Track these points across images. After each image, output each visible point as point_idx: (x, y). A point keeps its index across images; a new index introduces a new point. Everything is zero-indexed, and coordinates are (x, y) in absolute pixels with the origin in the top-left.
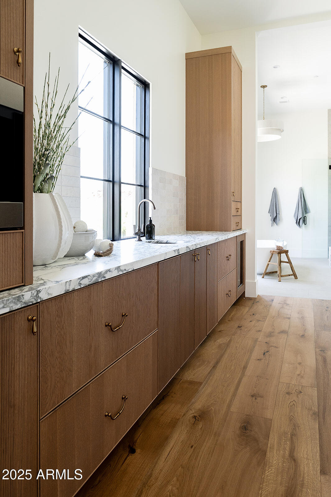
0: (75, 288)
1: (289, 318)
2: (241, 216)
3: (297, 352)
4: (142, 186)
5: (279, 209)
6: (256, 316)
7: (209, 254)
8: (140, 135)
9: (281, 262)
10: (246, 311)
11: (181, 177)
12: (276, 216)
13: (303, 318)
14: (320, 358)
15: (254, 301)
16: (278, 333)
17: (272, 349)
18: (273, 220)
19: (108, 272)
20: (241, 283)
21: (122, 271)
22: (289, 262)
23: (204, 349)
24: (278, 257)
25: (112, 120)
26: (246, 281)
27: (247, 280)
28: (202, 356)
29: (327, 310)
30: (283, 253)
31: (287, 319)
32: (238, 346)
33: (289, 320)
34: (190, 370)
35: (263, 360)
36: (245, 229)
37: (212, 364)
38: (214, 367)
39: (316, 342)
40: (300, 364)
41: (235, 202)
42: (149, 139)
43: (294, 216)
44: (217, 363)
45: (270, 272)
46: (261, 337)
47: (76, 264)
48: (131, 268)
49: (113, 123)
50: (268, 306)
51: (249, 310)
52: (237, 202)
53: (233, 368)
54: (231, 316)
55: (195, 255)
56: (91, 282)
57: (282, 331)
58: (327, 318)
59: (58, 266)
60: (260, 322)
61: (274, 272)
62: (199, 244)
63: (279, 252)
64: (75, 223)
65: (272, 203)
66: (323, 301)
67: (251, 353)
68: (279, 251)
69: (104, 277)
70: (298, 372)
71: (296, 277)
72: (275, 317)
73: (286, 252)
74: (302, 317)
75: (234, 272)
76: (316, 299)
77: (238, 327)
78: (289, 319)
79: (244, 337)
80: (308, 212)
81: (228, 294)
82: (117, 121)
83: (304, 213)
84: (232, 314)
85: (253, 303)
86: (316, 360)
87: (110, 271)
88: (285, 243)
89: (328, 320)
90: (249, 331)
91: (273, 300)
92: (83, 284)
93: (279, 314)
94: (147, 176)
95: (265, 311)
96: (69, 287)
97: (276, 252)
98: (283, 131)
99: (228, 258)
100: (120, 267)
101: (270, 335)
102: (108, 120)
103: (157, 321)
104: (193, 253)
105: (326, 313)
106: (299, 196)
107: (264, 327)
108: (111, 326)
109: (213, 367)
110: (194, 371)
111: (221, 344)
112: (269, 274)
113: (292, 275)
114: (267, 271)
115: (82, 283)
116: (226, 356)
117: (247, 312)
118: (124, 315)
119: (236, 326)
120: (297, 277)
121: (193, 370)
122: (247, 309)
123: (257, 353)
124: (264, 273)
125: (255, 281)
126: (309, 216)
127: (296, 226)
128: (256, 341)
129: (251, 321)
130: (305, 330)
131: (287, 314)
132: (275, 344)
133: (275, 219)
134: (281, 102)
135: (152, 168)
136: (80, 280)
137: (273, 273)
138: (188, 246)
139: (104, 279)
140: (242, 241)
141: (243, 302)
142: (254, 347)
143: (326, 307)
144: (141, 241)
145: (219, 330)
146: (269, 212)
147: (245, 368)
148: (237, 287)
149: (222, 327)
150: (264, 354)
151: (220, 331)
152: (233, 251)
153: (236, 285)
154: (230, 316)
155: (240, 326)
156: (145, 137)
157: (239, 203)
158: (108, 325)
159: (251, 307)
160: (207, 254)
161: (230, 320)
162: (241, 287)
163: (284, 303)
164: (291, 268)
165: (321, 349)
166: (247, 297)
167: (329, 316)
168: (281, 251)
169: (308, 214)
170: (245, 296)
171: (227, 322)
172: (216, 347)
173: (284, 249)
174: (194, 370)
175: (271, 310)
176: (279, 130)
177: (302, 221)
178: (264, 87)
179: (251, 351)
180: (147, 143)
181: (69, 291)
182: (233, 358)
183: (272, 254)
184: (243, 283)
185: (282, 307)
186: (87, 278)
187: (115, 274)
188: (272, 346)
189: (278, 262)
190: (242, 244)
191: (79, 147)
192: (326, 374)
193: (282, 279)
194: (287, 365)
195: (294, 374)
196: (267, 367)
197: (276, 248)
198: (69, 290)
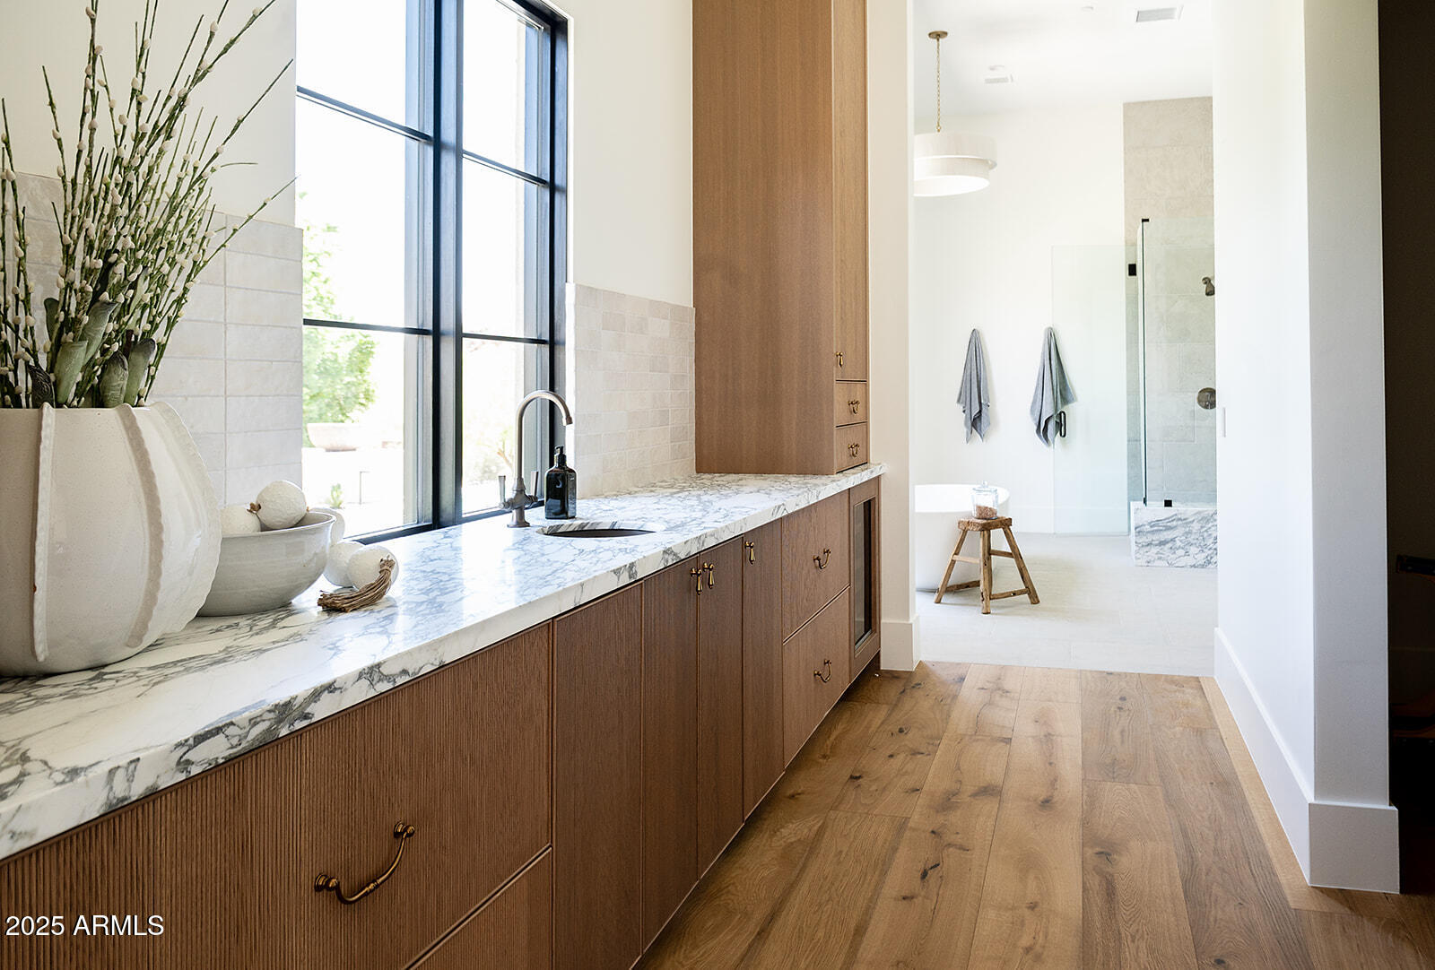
0: (159, 783)
1: (1008, 741)
2: (866, 423)
3: (1029, 864)
4: (543, 342)
5: (987, 392)
6: (910, 735)
7: (751, 561)
8: (538, 180)
9: (989, 553)
10: (877, 722)
11: (676, 309)
12: (980, 411)
13: (1048, 736)
14: (1095, 881)
15: (907, 681)
16: (970, 796)
17: (948, 856)
18: (970, 423)
19: (326, 692)
20: (867, 628)
21: (388, 678)
22: (1015, 554)
23: (737, 865)
24: (981, 540)
25: (431, 134)
26: (882, 621)
27: (887, 619)
28: (728, 892)
29: (1120, 708)
30: (996, 527)
31: (1002, 744)
32: (845, 850)
33: (1008, 746)
34: (683, 950)
35: (920, 898)
36: (879, 465)
37: (753, 926)
38: (762, 934)
39: (1085, 823)
40: (1033, 906)
41: (845, 385)
42: (565, 191)
43: (1032, 411)
44: (772, 917)
45: (959, 583)
46: (918, 814)
47: (226, 657)
48: (432, 660)
49: (437, 143)
50: (949, 701)
51: (890, 715)
52: (853, 384)
53: (820, 934)
54: (832, 738)
55: (696, 573)
56: (242, 746)
57: (985, 788)
58: (1122, 736)
59: (150, 668)
60: (919, 756)
61: (971, 583)
62: (712, 535)
63: (984, 524)
64: (263, 491)
65: (969, 372)
66: (1109, 677)
67: (884, 873)
68: (985, 521)
69: (306, 717)
70: (1025, 941)
71: (1034, 599)
72: (967, 738)
73: (1006, 524)
74: (1045, 736)
75: (843, 602)
76: (1091, 671)
77: (852, 777)
78: (1007, 743)
79: (867, 813)
80: (1069, 398)
81: (820, 675)
82: (448, 135)
83: (1059, 402)
84: (835, 734)
85: (904, 691)
86: (1085, 890)
87: (335, 689)
88: (1003, 495)
89: (1123, 742)
90: (884, 789)
91: (962, 679)
92: (200, 763)
93: (978, 724)
94: (559, 309)
95: (938, 717)
96: (130, 787)
97: (974, 524)
98: (994, 165)
99: (819, 563)
100: (379, 665)
101: (947, 803)
102: (418, 135)
103: (546, 818)
104: (693, 563)
105: (1118, 717)
106: (1043, 353)
107: (930, 775)
108: (337, 888)
109: (759, 934)
110: (695, 953)
111: (792, 843)
112: (957, 588)
113: (1022, 592)
114: (951, 582)
115: (193, 759)
116: (803, 888)
117: (882, 723)
118: (402, 833)
119: (846, 774)
120: (1037, 597)
121: (693, 949)
122: (883, 711)
123: (900, 875)
124: (940, 587)
125: (911, 621)
126: (1073, 412)
127: (1039, 441)
128: (901, 826)
129: (891, 756)
130: (1054, 782)
131: (1003, 727)
132: (959, 836)
133: (976, 422)
134: (989, 81)
135: (577, 285)
136: (185, 749)
137: (967, 586)
138: (668, 546)
139: (305, 723)
140: (870, 501)
141: (872, 687)
142: (895, 850)
143: (1118, 697)
144: (526, 525)
145: (790, 792)
146: (958, 401)
147: (860, 931)
148: (853, 644)
149: (801, 783)
150: (924, 875)
151: (792, 797)
152: (839, 538)
153: (850, 640)
154: (829, 737)
155: (858, 775)
156: (552, 187)
157: (859, 385)
158: (326, 886)
159: (896, 705)
160: (745, 559)
161: (828, 753)
162: (867, 641)
163: (997, 688)
164: (1021, 570)
165: (1098, 849)
166: (887, 672)
167: (1126, 729)
168: (990, 522)
169: (1070, 405)
170: (879, 667)
171: (818, 763)
172: (775, 856)
173: (998, 515)
174: (695, 946)
175: (954, 715)
176: (984, 162)
177: (1053, 425)
178: (939, 35)
179: (883, 866)
180: (561, 208)
181: (126, 803)
182: (826, 897)
183: (965, 532)
184: (873, 629)
185: (990, 703)
186: (221, 736)
187: (360, 693)
188: (949, 845)
189: (981, 555)
190: (869, 511)
191: (298, 225)
192: (1111, 945)
193: (994, 604)
194: (992, 914)
195: (1015, 946)
196: (931, 926)
197: (975, 514)
198: (125, 799)
